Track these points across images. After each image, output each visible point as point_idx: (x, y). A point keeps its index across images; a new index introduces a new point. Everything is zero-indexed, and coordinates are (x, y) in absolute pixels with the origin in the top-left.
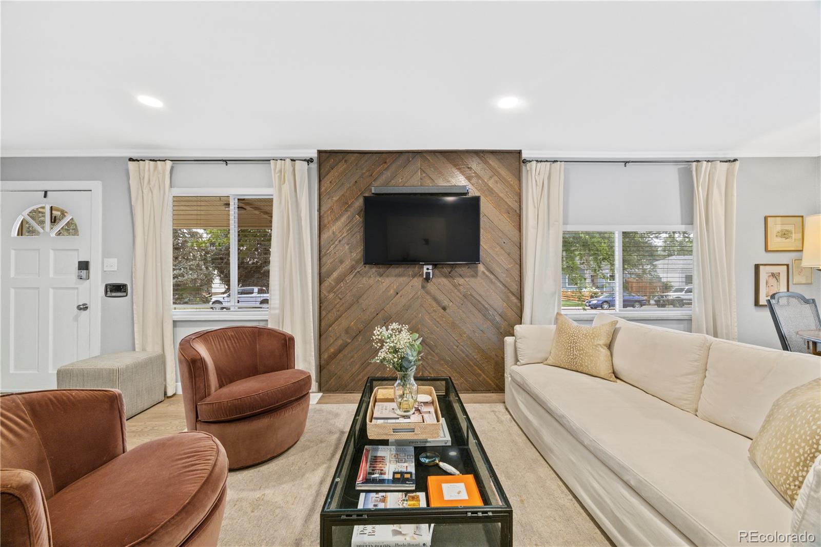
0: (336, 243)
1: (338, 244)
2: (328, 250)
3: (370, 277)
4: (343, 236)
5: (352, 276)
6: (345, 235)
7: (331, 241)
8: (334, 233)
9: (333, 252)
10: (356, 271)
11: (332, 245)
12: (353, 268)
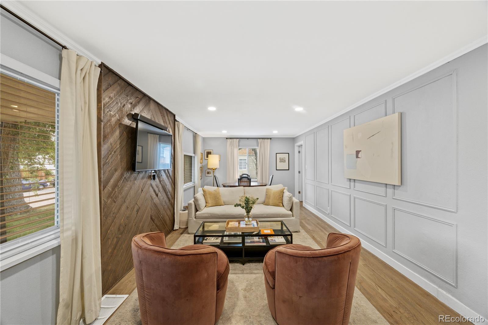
0: (113, 153)
1: (114, 154)
2: (107, 160)
3: (131, 181)
4: (117, 148)
5: (122, 181)
6: (118, 147)
7: (109, 151)
8: (111, 144)
9: (110, 161)
10: (124, 177)
11: (109, 155)
12: (122, 175)
